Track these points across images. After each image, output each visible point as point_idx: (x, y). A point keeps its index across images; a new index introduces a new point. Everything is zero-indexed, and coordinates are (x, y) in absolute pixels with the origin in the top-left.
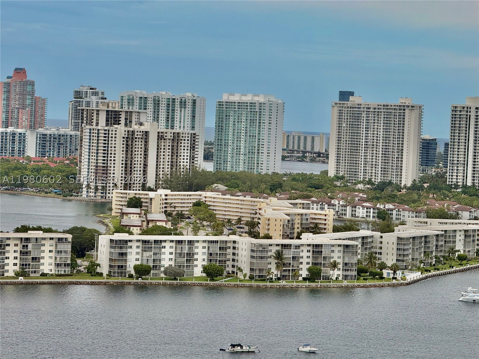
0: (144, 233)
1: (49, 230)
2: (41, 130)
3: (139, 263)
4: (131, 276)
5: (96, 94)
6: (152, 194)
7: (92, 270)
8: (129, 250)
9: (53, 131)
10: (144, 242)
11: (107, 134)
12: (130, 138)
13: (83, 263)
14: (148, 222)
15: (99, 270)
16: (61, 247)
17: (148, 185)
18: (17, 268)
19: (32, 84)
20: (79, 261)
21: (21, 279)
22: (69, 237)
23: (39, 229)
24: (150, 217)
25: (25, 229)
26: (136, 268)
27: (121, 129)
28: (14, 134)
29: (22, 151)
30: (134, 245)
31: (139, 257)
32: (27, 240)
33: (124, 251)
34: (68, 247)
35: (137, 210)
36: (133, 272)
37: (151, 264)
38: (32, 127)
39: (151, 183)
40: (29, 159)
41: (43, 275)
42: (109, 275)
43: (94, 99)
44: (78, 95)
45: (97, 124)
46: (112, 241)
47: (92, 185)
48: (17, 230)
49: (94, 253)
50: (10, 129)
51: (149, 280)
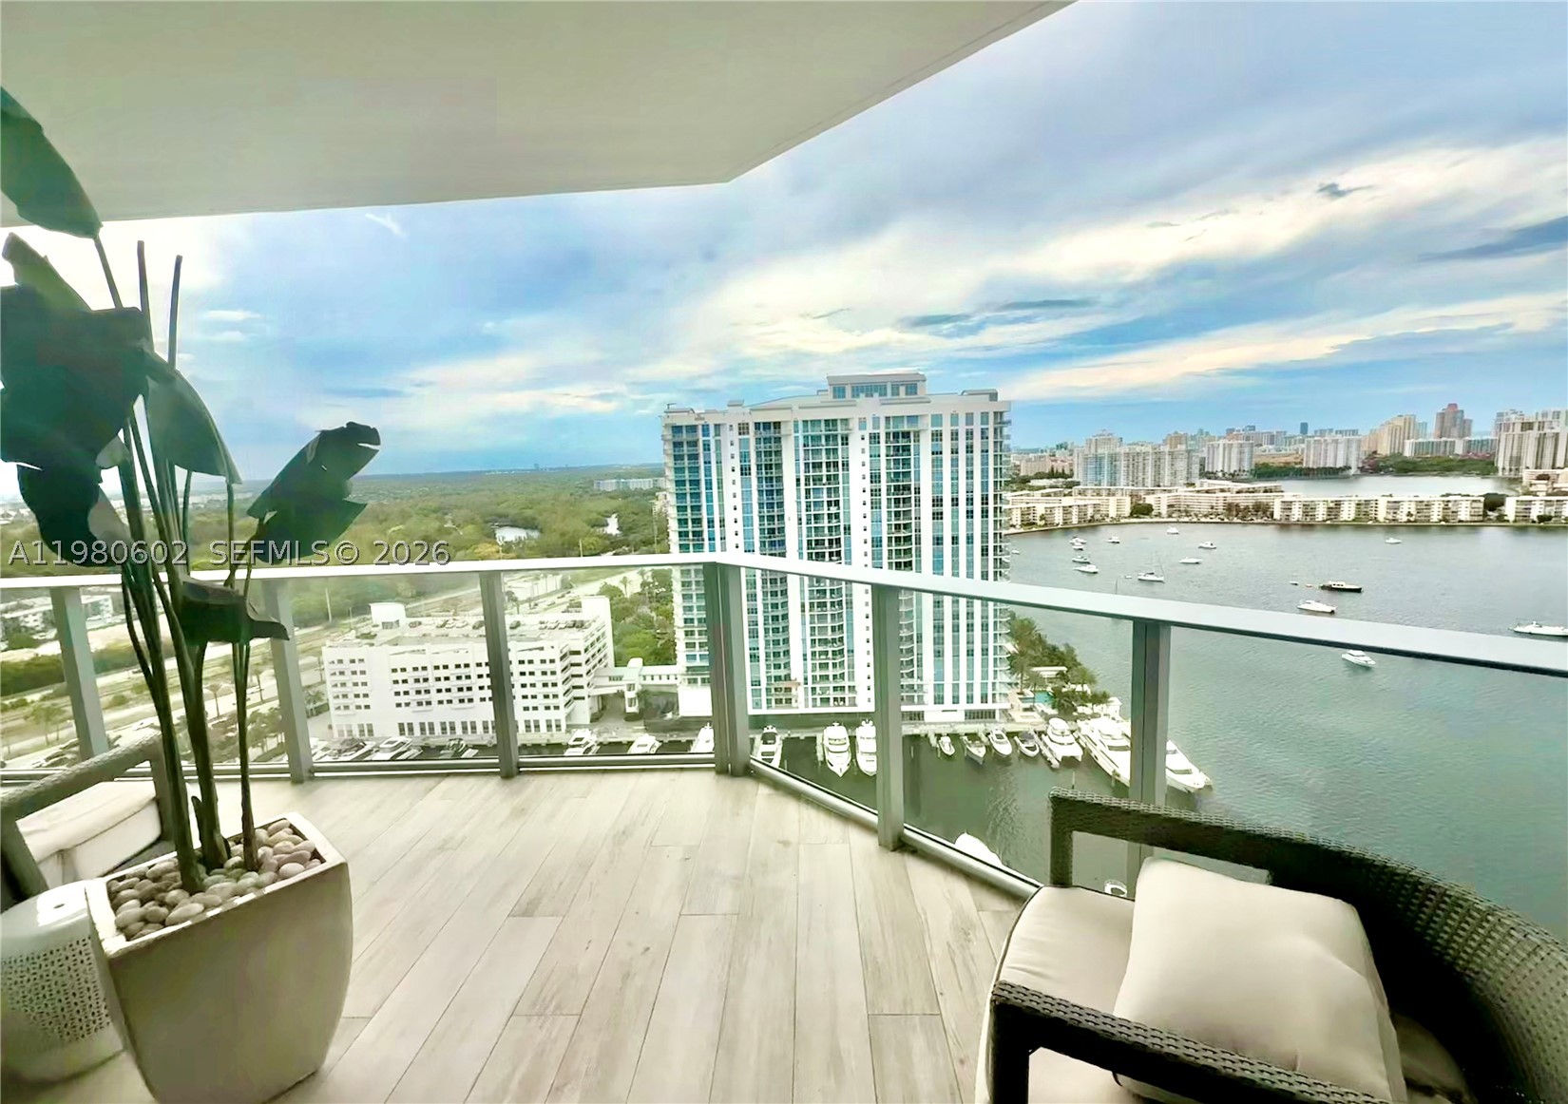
0: (1548, 495)
1: (1468, 496)
2: (1468, 438)
3: (1542, 514)
4: (1534, 522)
5: (1515, 413)
6: (1558, 471)
7: (1501, 518)
8: (1532, 506)
9: (1478, 438)
10: (1546, 501)
11: (1521, 437)
12: (1541, 440)
13: (1493, 515)
14: (1554, 489)
15: (1506, 518)
16: (1475, 505)
17: (1558, 465)
18: (1440, 517)
19: (1462, 412)
20: (1490, 513)
21: (1443, 523)
22: (1482, 499)
23: (1459, 495)
24: (1555, 485)
25: (1448, 495)
26: (1538, 517)
27: (1534, 433)
28: (1446, 442)
29: (1452, 452)
30: (1538, 503)
31: (1542, 510)
32: (1448, 501)
33: (1528, 507)
34: (1481, 505)
35: (1545, 482)
36: (1536, 519)
37: (1553, 514)
38: (1462, 436)
39: (1560, 462)
40: (1458, 455)
41: (1460, 521)
42: (1515, 521)
43: (1513, 416)
44: (1500, 415)
45: (1513, 431)
46: (1517, 501)
47: (1507, 468)
48: (1443, 496)
49: (1502, 508)
50: (1443, 439)
51: (1551, 524)
